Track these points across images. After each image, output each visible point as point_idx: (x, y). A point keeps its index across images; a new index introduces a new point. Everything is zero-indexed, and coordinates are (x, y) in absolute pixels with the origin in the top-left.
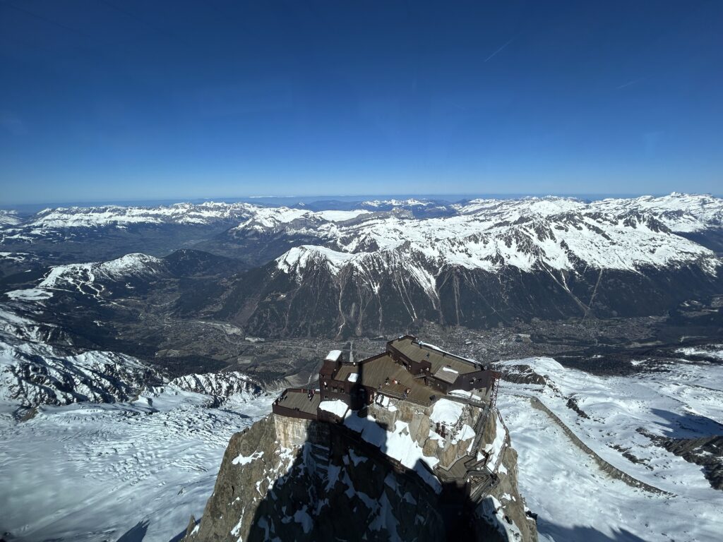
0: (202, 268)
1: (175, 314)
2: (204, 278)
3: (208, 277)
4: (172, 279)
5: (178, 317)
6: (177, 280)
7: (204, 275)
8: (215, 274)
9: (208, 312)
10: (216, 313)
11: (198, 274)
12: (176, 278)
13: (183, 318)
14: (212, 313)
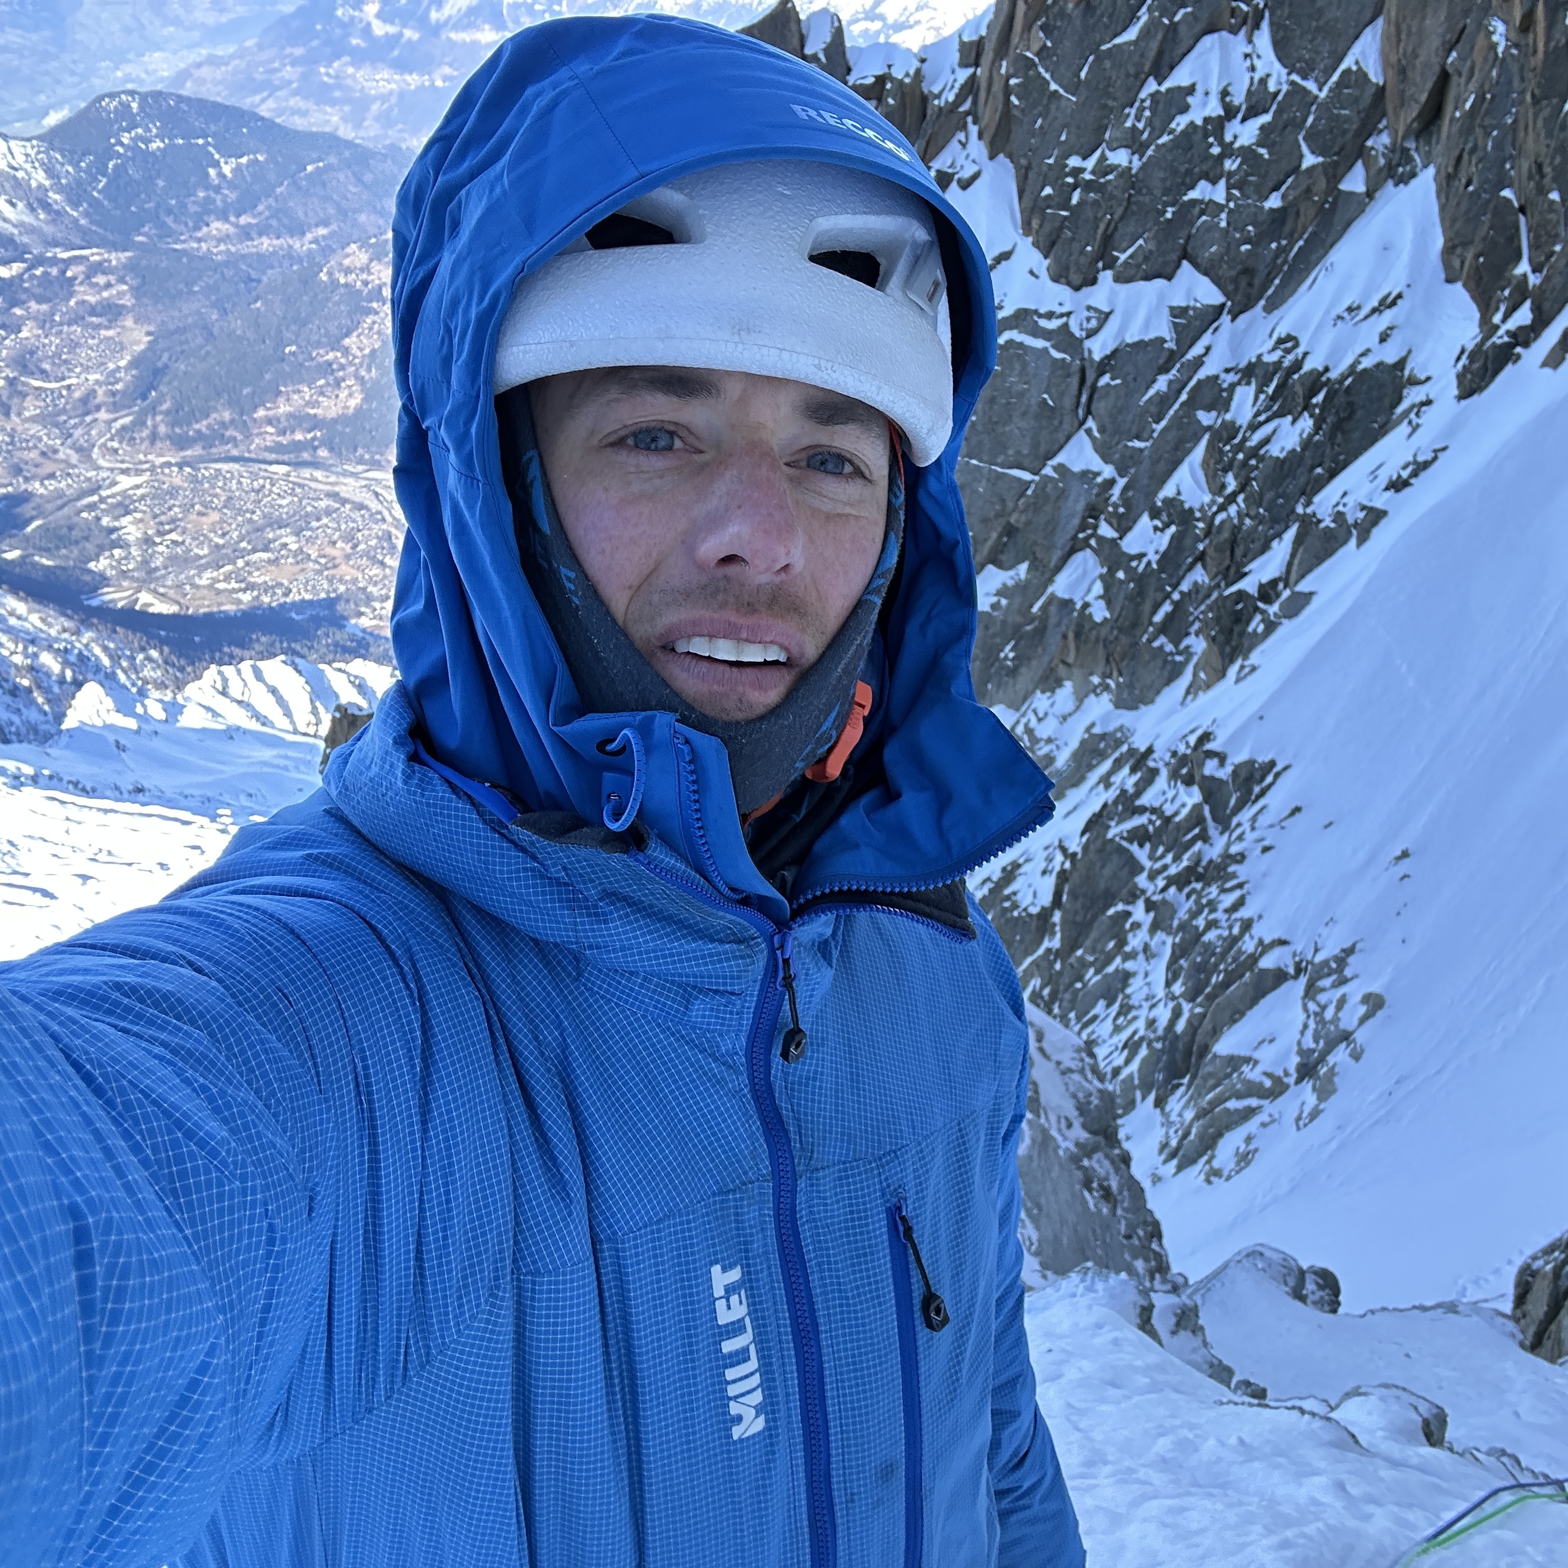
0: (232, 196)
1: (139, 423)
2: (247, 248)
3: (266, 244)
4: (94, 254)
5: (154, 437)
6: (116, 258)
7: (246, 233)
8: (299, 230)
9: (299, 420)
10: (335, 421)
11: (217, 227)
12: (114, 247)
13: (181, 443)
14: (315, 423)
